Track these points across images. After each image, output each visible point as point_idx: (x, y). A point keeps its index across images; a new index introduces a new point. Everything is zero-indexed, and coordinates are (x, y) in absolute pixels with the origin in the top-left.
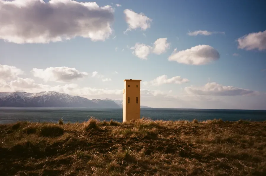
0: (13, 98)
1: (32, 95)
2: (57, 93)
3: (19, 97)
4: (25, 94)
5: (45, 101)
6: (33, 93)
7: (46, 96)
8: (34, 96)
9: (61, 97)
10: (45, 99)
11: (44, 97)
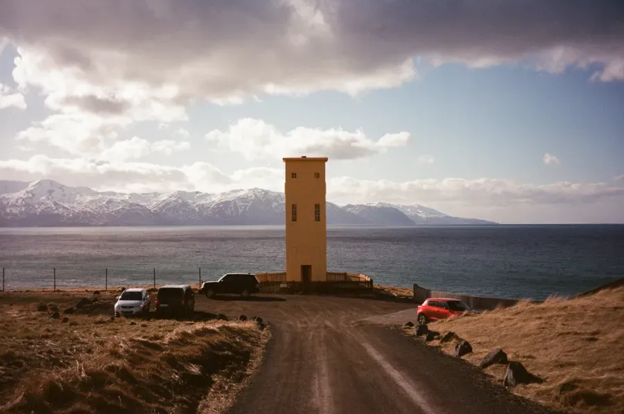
0: (172, 205)
1: (214, 199)
2: (266, 193)
3: (185, 204)
4: (198, 195)
5: (240, 211)
6: (214, 194)
7: (243, 199)
8: (216, 199)
9: (275, 201)
10: (240, 206)
11: (237, 202)
